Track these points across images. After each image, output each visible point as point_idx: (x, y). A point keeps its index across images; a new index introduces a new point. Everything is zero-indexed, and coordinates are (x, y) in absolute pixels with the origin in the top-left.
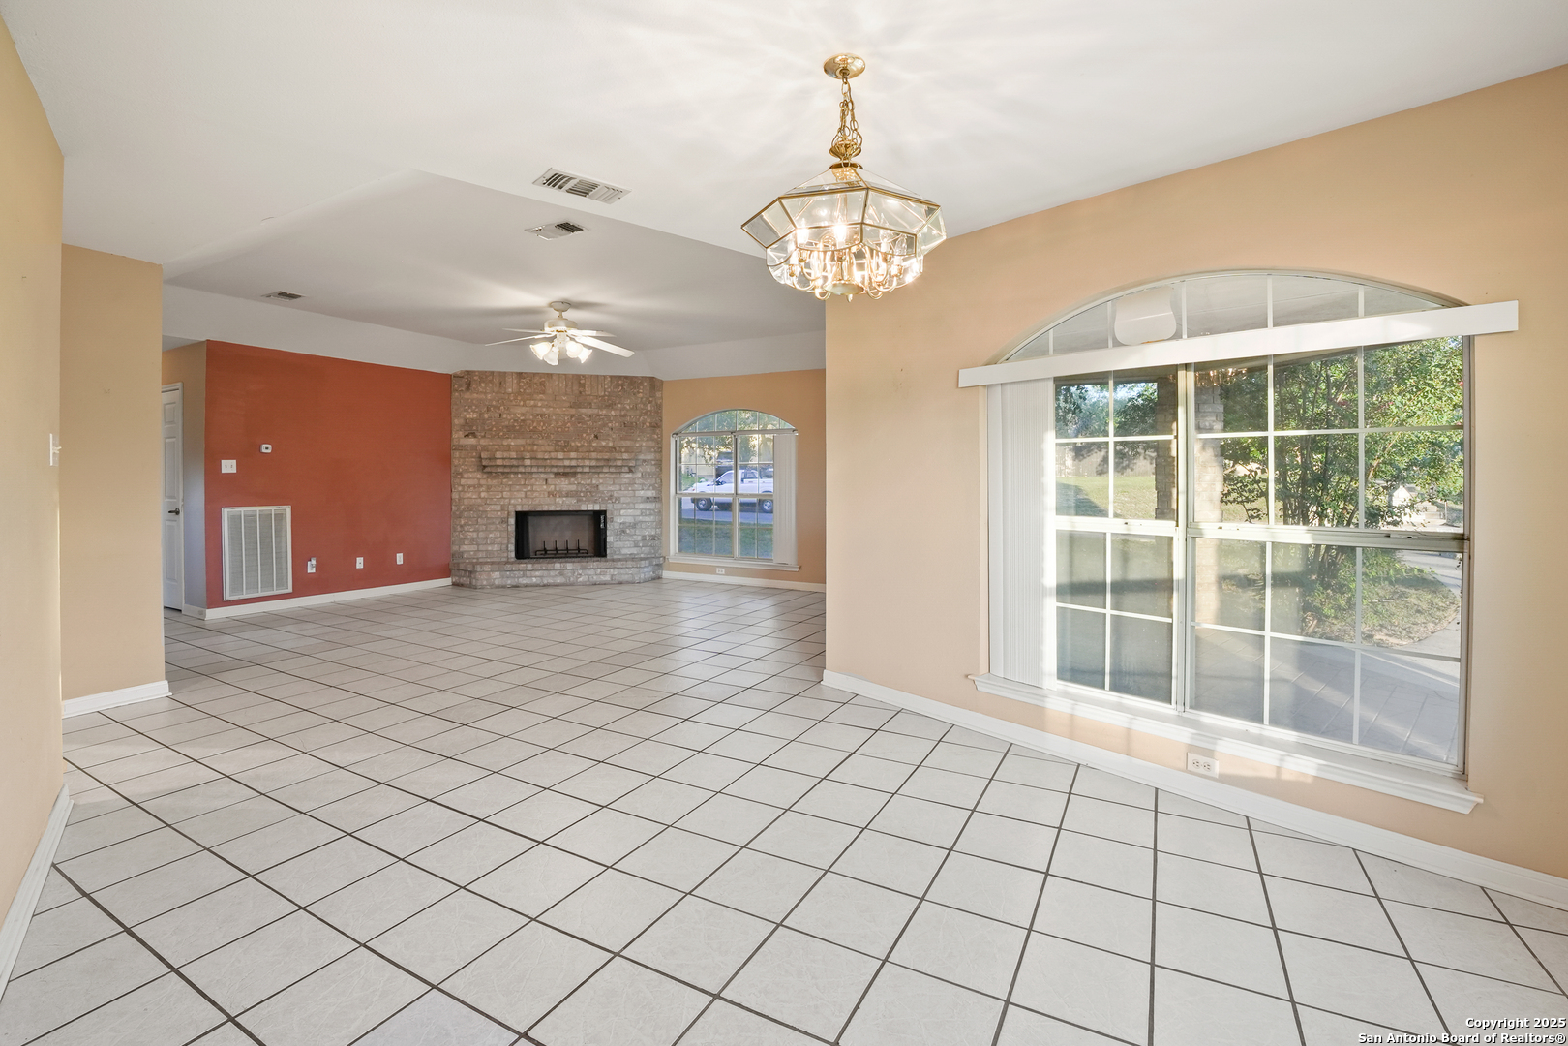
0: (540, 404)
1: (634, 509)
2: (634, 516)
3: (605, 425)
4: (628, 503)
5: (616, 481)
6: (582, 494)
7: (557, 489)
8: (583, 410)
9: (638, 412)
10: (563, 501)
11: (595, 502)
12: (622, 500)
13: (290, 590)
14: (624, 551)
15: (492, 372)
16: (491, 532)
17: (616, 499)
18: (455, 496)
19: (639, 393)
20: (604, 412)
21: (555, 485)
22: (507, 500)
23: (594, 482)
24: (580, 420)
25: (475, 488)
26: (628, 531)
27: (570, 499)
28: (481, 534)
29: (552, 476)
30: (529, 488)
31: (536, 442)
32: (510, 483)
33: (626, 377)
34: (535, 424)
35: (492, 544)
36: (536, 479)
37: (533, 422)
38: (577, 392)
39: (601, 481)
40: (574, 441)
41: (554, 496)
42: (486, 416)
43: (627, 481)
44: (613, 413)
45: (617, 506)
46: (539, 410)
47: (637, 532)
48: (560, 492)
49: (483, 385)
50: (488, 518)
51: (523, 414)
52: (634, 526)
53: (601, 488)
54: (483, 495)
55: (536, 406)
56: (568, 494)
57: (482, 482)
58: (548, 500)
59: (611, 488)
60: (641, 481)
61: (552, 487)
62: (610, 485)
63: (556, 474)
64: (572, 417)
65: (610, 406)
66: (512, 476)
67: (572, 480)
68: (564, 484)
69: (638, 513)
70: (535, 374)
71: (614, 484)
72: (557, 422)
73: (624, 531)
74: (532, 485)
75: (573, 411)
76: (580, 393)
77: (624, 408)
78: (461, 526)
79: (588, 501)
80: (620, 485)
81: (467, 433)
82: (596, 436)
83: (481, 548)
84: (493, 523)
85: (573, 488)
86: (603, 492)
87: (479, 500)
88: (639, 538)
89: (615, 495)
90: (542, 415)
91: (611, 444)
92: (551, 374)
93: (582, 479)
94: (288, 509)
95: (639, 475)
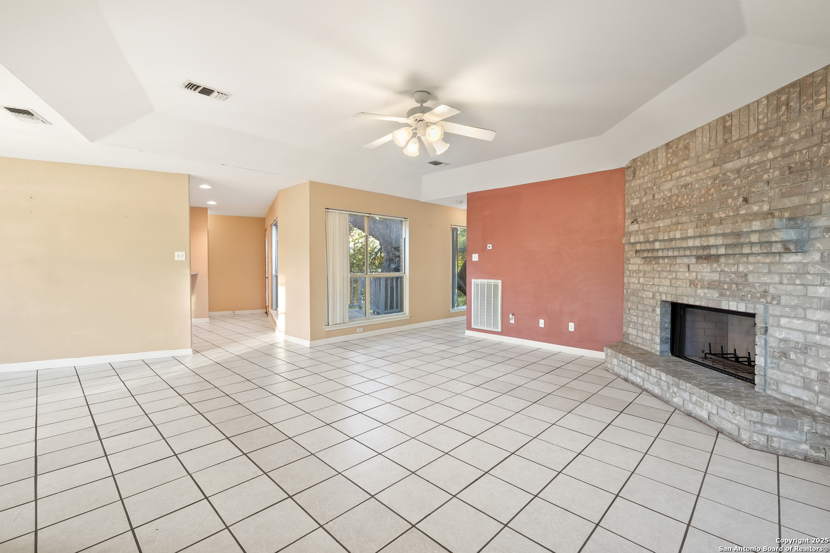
0: (684, 174)
1: (805, 318)
2: (805, 332)
3: (758, 179)
4: (794, 307)
5: (773, 268)
6: (726, 286)
7: (699, 278)
8: (730, 165)
9: (816, 139)
10: (705, 293)
11: (742, 299)
12: (784, 299)
13: (499, 330)
14: (785, 389)
15: (648, 153)
16: (646, 319)
17: (773, 298)
18: (626, 281)
19: (817, 102)
20: (757, 158)
21: (697, 272)
22: (657, 287)
23: (741, 269)
24: (725, 182)
25: (637, 273)
26: (793, 356)
27: (711, 291)
28: (640, 320)
29: (694, 260)
30: (674, 275)
31: (680, 221)
32: (659, 269)
33: (793, 85)
34: (680, 199)
35: (646, 332)
36: (679, 264)
37: (678, 196)
38: (721, 142)
39: (751, 268)
40: (717, 212)
41: (696, 286)
42: (644, 200)
43: (792, 268)
44: (770, 155)
45: (774, 310)
46: (683, 181)
47: (810, 362)
48: (702, 281)
49: (643, 169)
50: (645, 305)
51: (670, 190)
52: (805, 349)
53: (751, 279)
54: (642, 280)
55: (681, 177)
56: (711, 285)
57: (641, 268)
58: (690, 291)
59: (766, 279)
60: (819, 268)
61: (694, 274)
62: (764, 275)
63: (698, 258)
64: (715, 180)
65: (768, 145)
66: (661, 261)
67: (715, 265)
68: (706, 272)
69: (813, 327)
70: (679, 139)
71: (770, 272)
72: (700, 192)
73: (785, 355)
74: (676, 272)
75: (716, 170)
76: (726, 142)
77: (790, 141)
78: (629, 310)
79: (733, 296)
80: (781, 274)
81: (632, 220)
82: (746, 200)
83: (640, 334)
84: (647, 311)
85: (715, 276)
86: (753, 285)
87: (639, 286)
88: (814, 375)
89: (772, 290)
90: (685, 186)
91: (766, 208)
92: (695, 131)
93: (727, 264)
94: (500, 282)
95: (817, 257)
